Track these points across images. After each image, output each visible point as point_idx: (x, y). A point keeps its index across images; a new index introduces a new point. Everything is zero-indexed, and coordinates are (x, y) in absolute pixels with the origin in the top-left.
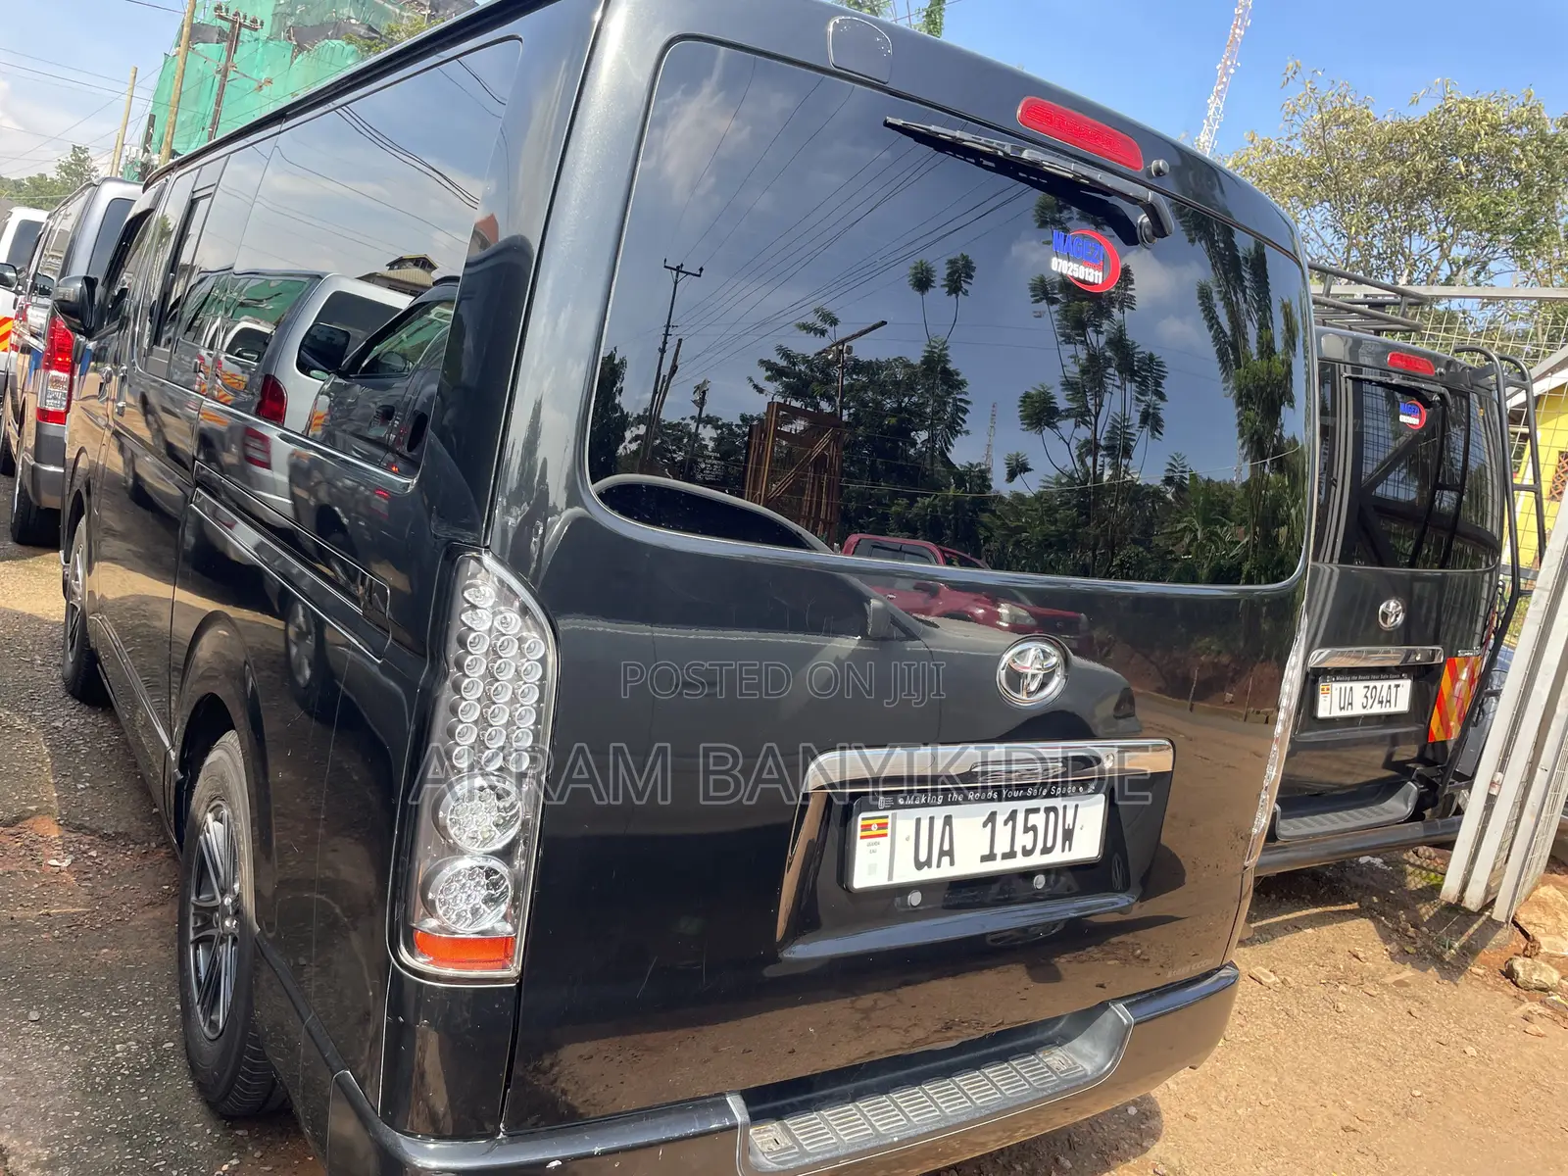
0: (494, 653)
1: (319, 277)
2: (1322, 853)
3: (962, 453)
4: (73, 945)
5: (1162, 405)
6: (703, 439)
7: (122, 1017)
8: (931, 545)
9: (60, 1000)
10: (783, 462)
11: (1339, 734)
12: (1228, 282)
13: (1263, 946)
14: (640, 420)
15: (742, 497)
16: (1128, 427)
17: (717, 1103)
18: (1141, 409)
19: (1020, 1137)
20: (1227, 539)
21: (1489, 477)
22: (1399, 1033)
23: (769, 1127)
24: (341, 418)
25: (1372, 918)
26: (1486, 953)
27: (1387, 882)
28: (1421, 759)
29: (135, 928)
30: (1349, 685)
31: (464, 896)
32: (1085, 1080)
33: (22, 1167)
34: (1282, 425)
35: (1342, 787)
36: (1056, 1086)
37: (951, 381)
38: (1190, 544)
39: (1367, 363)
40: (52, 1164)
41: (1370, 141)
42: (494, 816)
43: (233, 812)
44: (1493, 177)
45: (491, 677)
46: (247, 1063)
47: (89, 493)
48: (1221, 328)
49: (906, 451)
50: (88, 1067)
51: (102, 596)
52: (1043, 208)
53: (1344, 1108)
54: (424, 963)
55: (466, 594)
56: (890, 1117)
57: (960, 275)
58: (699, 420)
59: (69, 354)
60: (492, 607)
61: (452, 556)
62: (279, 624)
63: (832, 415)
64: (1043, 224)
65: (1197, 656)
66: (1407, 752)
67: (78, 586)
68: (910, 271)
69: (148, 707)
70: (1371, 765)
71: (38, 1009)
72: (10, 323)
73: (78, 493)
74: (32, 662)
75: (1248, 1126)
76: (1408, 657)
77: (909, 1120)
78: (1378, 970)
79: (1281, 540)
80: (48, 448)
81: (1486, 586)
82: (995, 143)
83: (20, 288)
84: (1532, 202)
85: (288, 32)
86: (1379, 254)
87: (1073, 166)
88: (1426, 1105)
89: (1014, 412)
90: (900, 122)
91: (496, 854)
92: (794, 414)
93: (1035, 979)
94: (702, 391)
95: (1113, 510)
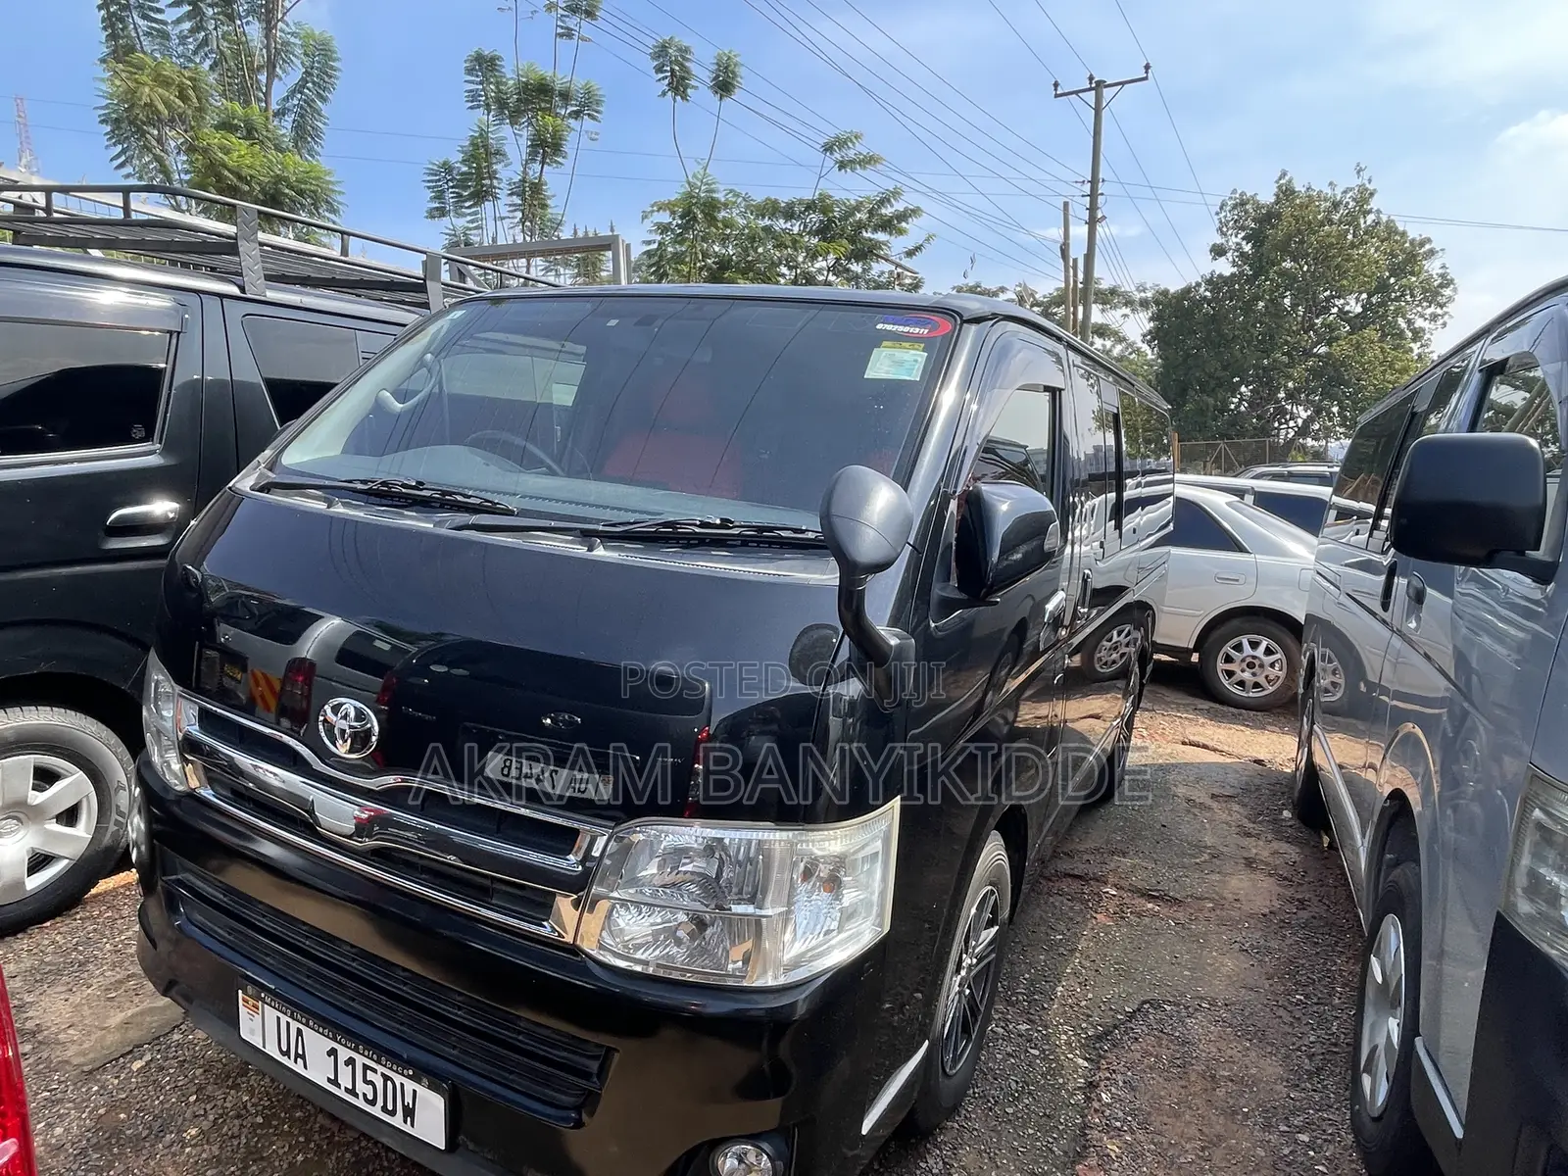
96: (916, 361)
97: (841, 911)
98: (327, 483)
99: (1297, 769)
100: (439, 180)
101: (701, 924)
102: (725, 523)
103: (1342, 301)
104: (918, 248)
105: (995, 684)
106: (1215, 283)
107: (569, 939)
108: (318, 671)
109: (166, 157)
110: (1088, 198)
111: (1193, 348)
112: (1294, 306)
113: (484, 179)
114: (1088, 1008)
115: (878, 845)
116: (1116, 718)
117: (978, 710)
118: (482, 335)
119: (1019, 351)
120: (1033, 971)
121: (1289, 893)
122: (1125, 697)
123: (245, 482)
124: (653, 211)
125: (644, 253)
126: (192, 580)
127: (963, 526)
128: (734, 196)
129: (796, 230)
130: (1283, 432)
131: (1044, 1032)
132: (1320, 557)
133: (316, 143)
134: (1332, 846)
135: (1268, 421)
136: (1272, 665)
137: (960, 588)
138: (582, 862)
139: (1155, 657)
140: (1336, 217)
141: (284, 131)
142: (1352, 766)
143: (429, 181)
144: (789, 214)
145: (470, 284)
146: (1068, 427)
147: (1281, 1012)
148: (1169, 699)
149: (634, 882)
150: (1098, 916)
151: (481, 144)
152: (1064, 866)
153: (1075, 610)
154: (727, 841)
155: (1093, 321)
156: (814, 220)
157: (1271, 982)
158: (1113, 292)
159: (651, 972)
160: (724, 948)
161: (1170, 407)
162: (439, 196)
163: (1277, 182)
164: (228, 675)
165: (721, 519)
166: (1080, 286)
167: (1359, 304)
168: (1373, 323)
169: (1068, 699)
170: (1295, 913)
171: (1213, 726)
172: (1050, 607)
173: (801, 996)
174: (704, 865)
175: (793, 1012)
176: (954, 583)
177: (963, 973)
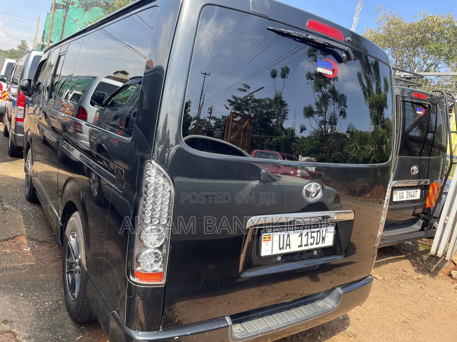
0: (156, 189)
1: (96, 78)
2: (395, 241)
3: (286, 125)
4: (32, 274)
5: (346, 109)
6: (211, 124)
7: (47, 294)
8: (277, 153)
9: (29, 290)
10: (235, 129)
11: (399, 206)
12: (366, 71)
13: (377, 268)
14: (195, 119)
15: (223, 140)
16: (335, 116)
17: (223, 319)
18: (340, 110)
19: (309, 327)
20: (367, 149)
21: (443, 129)
22: (418, 294)
23: (238, 325)
24: (102, 118)
25: (409, 259)
26: (443, 269)
27: (413, 249)
28: (423, 213)
29: (50, 268)
30: (402, 191)
31: (148, 260)
32: (329, 310)
33: (21, 339)
34: (384, 114)
35: (399, 221)
36: (321, 312)
37: (283, 104)
38: (355, 151)
39: (406, 96)
40: (29, 338)
41: (402, 29)
42: (157, 237)
43: (78, 235)
44: (439, 39)
45: (155, 196)
46: (84, 308)
47: (31, 142)
48: (364, 85)
49: (270, 125)
50: (38, 309)
51: (36, 171)
52: (309, 51)
53: (403, 316)
54: (137, 280)
55: (147, 172)
56: (272, 322)
57: (285, 72)
58: (210, 118)
59: (24, 101)
60: (155, 176)
61: (143, 161)
62: (88, 179)
63: (249, 115)
64: (309, 56)
65: (358, 184)
66: (419, 211)
67: (29, 169)
68: (270, 72)
69: (51, 204)
70: (408, 215)
71: (23, 293)
72: (6, 92)
73: (28, 142)
74: (16, 191)
75: (375, 321)
76: (419, 183)
77: (278, 323)
78: (411, 275)
79: (384, 149)
80: (19, 129)
81: (442, 161)
82: (300, 33)
83: (8, 82)
84: (451, 46)
85: (83, 5)
86: (405, 62)
87: (323, 40)
88: (427, 315)
89: (301, 112)
90: (272, 28)
91: (157, 248)
92: (237, 115)
93: (312, 281)
94: (211, 109)
95: (331, 141)
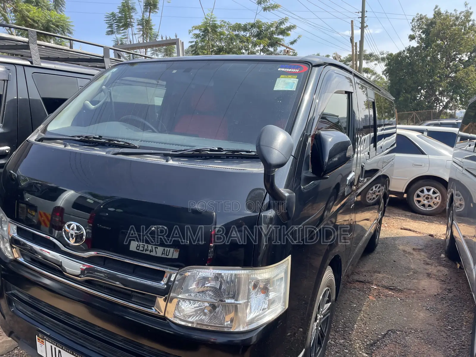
96: (294, 83)
97: (269, 300)
98: (64, 137)
99: (447, 238)
100: (110, 20)
101: (213, 307)
102: (220, 149)
103: (460, 56)
104: (295, 41)
105: (327, 208)
106: (410, 50)
107: (162, 314)
108: (66, 211)
109: (6, 14)
110: (361, 18)
111: (403, 76)
112: (442, 58)
113: (128, 19)
114: (367, 333)
115: (282, 275)
116: (375, 220)
117: (321, 219)
118: (124, 78)
119: (335, 77)
120: (345, 319)
121: (445, 286)
122: (378, 212)
123: (33, 138)
124: (193, 30)
125: (190, 46)
126: (13, 177)
127: (314, 148)
128: (224, 23)
129: (248, 35)
130: (438, 108)
131: (350, 343)
132: (455, 155)
133: (63, 6)
134: (461, 268)
135: (432, 104)
136: (436, 198)
137: (313, 172)
138: (167, 284)
139: (390, 196)
140: (457, 23)
141: (51, 3)
142: (468, 236)
143: (107, 20)
144: (245, 29)
145: (122, 59)
146: (355, 108)
147: (443, 334)
148: (395, 212)
149: (188, 291)
150: (370, 297)
151: (126, 5)
152: (356, 277)
153: (359, 179)
154: (223, 274)
155: (363, 67)
156: (255, 31)
157: (439, 322)
158: (371, 55)
159: (195, 327)
160: (223, 316)
161: (394, 99)
162: (111, 26)
163: (434, 10)
164: (29, 213)
165: (218, 148)
166: (358, 53)
167: (467, 57)
168: (473, 64)
169: (356, 213)
170: (447, 295)
171: (413, 222)
172: (349, 178)
173: (254, 334)
174: (215, 284)
175: (251, 341)
176: (310, 170)
177: (318, 321)
